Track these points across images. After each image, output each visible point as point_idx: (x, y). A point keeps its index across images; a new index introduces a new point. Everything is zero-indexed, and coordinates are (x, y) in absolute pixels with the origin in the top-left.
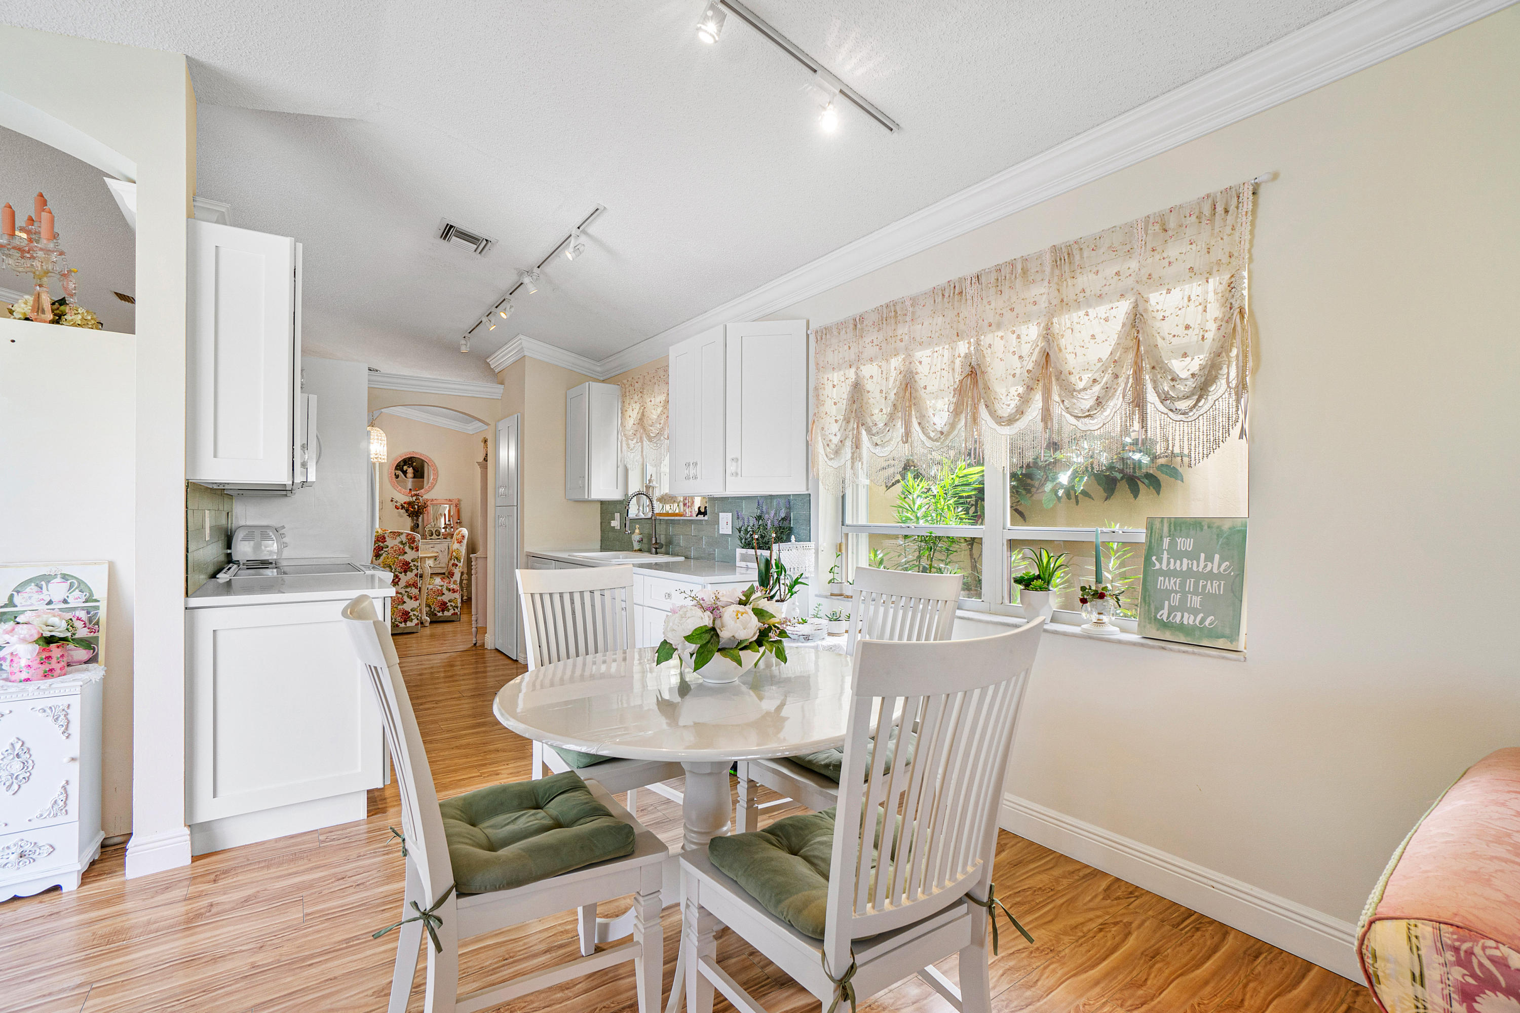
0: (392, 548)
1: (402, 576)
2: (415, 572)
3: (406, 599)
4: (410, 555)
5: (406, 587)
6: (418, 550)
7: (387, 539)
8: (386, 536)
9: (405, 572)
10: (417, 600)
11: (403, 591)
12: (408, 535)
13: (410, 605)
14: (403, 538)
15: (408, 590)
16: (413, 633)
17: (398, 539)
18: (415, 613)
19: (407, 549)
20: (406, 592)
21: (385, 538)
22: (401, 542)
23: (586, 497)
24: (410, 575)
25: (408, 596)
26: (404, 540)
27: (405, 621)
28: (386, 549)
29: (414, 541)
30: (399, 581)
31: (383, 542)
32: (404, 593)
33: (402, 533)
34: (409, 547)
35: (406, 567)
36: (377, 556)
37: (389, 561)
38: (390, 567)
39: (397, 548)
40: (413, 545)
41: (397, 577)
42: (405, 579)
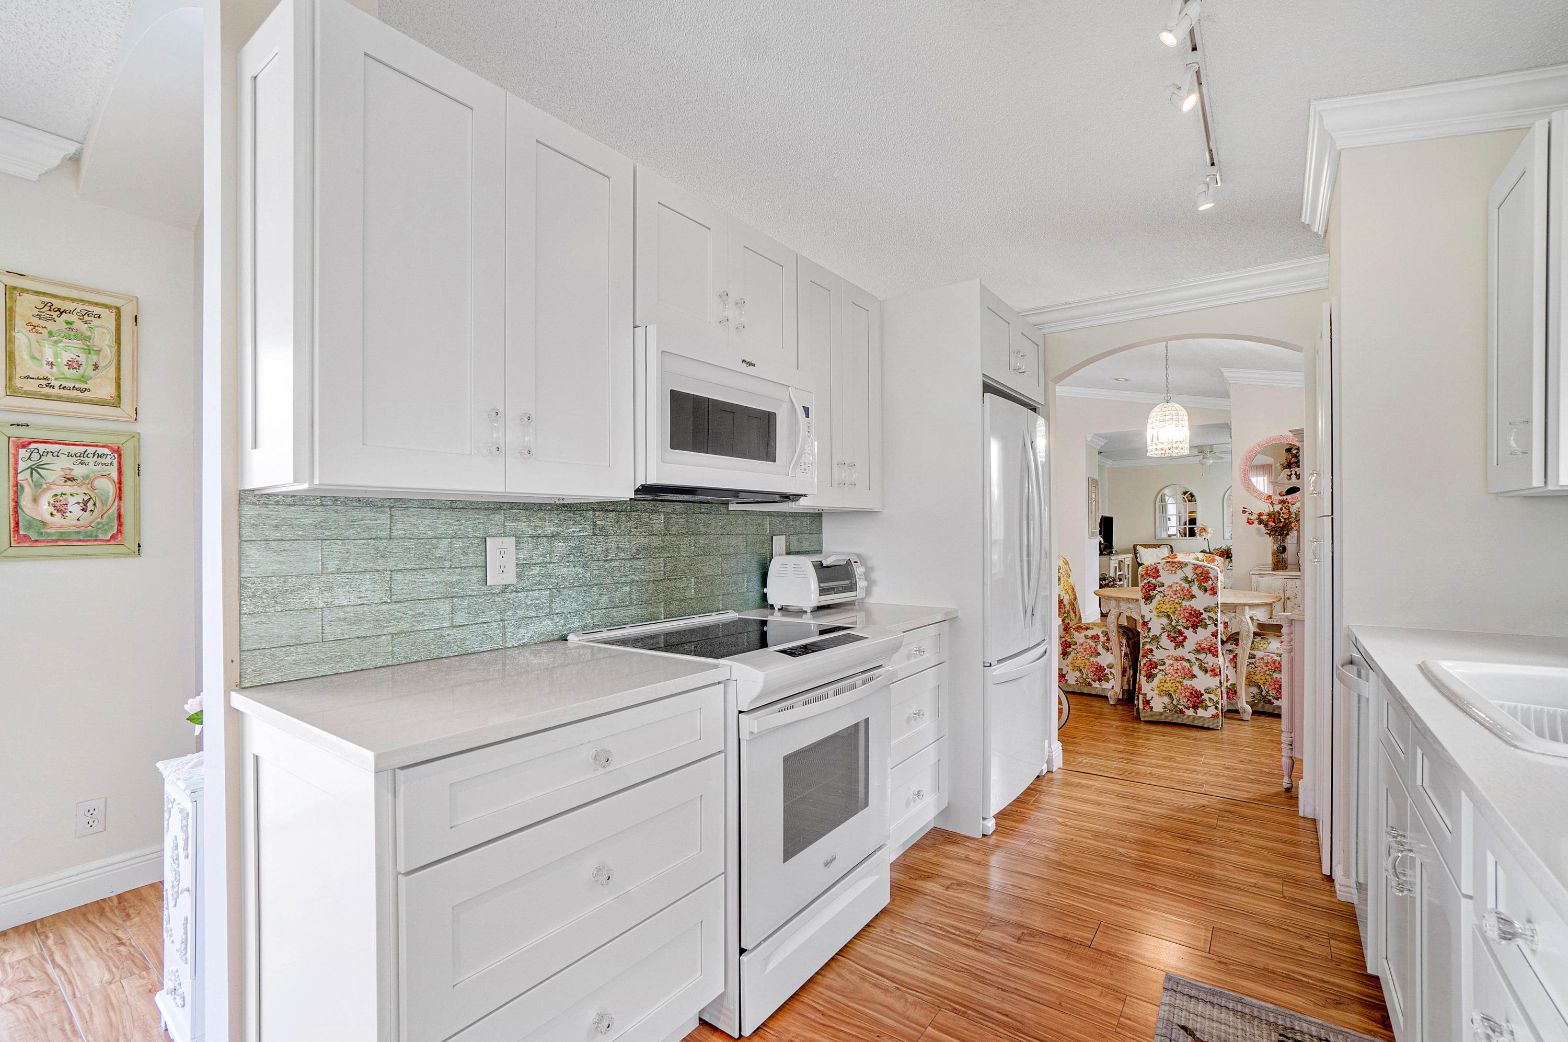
0: (1171, 586)
1: (1189, 633)
2: (1211, 628)
3: (1196, 670)
4: (1201, 601)
5: (1199, 651)
6: (1215, 593)
7: (1161, 572)
8: (1160, 567)
9: (1195, 627)
10: (1216, 675)
11: (1192, 657)
12: (1196, 567)
13: (1202, 682)
14: (1189, 572)
15: (1202, 656)
16: (1209, 729)
17: (1180, 574)
18: (1212, 696)
19: (1195, 590)
20: (1197, 659)
21: (1158, 571)
22: (1186, 579)
23: (1537, 481)
24: (1203, 635)
25: (1200, 667)
26: (1191, 576)
27: (1195, 707)
28: (1161, 589)
29: (1207, 579)
30: (1184, 640)
31: (1154, 577)
32: (1193, 660)
33: (1186, 565)
34: (1200, 587)
35: (1196, 620)
36: (1148, 598)
37: (1166, 608)
38: (1169, 617)
39: (1179, 588)
40: (1205, 584)
41: (1181, 633)
42: (1194, 638)
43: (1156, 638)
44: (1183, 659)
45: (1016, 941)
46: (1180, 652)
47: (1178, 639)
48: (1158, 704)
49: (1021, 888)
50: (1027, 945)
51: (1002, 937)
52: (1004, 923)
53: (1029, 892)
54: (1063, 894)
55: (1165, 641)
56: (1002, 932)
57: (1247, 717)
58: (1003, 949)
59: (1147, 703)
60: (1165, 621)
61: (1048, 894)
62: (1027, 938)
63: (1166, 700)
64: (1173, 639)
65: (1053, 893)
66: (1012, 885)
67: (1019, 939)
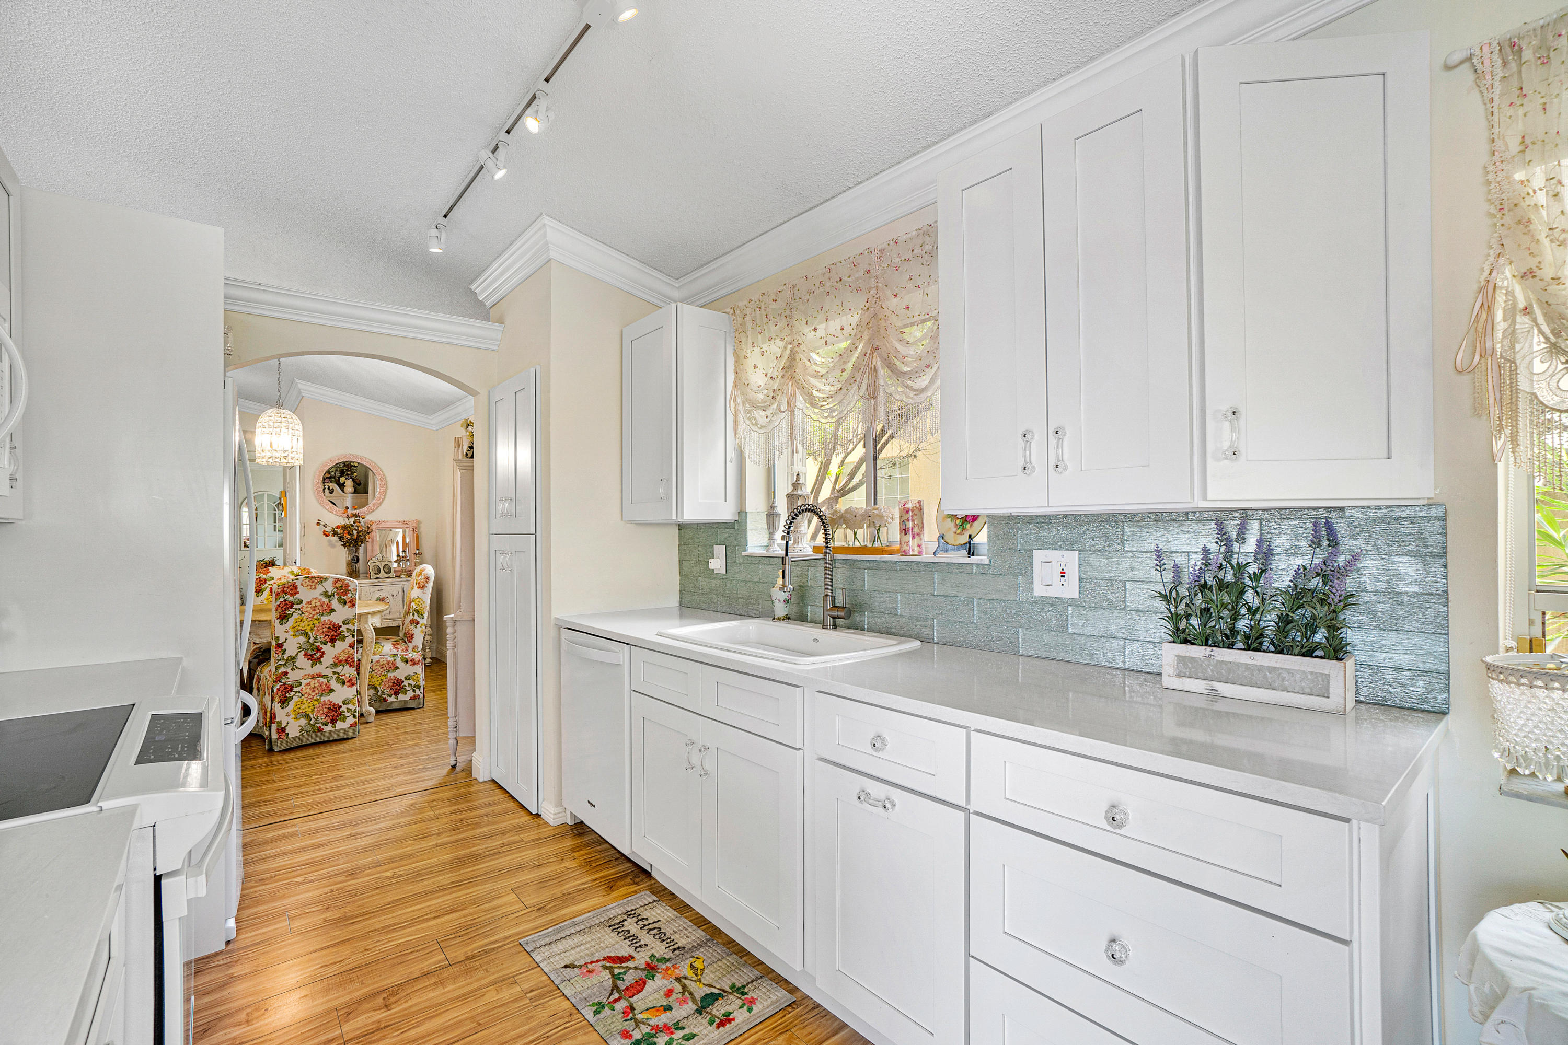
0: (310, 603)
1: (327, 648)
2: (351, 639)
3: (334, 684)
4: (340, 614)
5: (335, 665)
6: (354, 605)
7: (300, 588)
8: (298, 583)
9: (333, 641)
10: (353, 685)
11: (329, 672)
12: (338, 580)
13: (341, 694)
14: (329, 587)
15: (339, 669)
16: (347, 739)
17: (320, 589)
18: (350, 706)
19: (335, 604)
20: (334, 673)
21: (296, 588)
22: (326, 594)
23: (674, 517)
24: (341, 647)
25: (338, 680)
26: (331, 590)
27: (333, 721)
28: (299, 606)
29: (347, 591)
30: (322, 656)
31: (291, 595)
32: (330, 675)
33: (326, 579)
34: (339, 601)
35: (334, 634)
36: (283, 618)
37: (304, 625)
38: (306, 634)
39: (318, 604)
40: (345, 597)
41: (318, 649)
42: (331, 652)
43: (292, 659)
44: (319, 675)
45: (385, 1010)
46: (318, 669)
47: (315, 656)
48: (293, 731)
49: (335, 963)
50: (399, 1005)
51: (369, 1018)
52: (356, 1005)
53: (346, 962)
54: (380, 941)
55: (302, 661)
56: (363, 1013)
57: (371, 719)
58: (382, 1026)
59: (282, 730)
60: (302, 639)
61: (366, 950)
62: (392, 999)
63: (303, 722)
64: (310, 657)
65: (370, 947)
66: (322, 967)
67: (386, 1006)
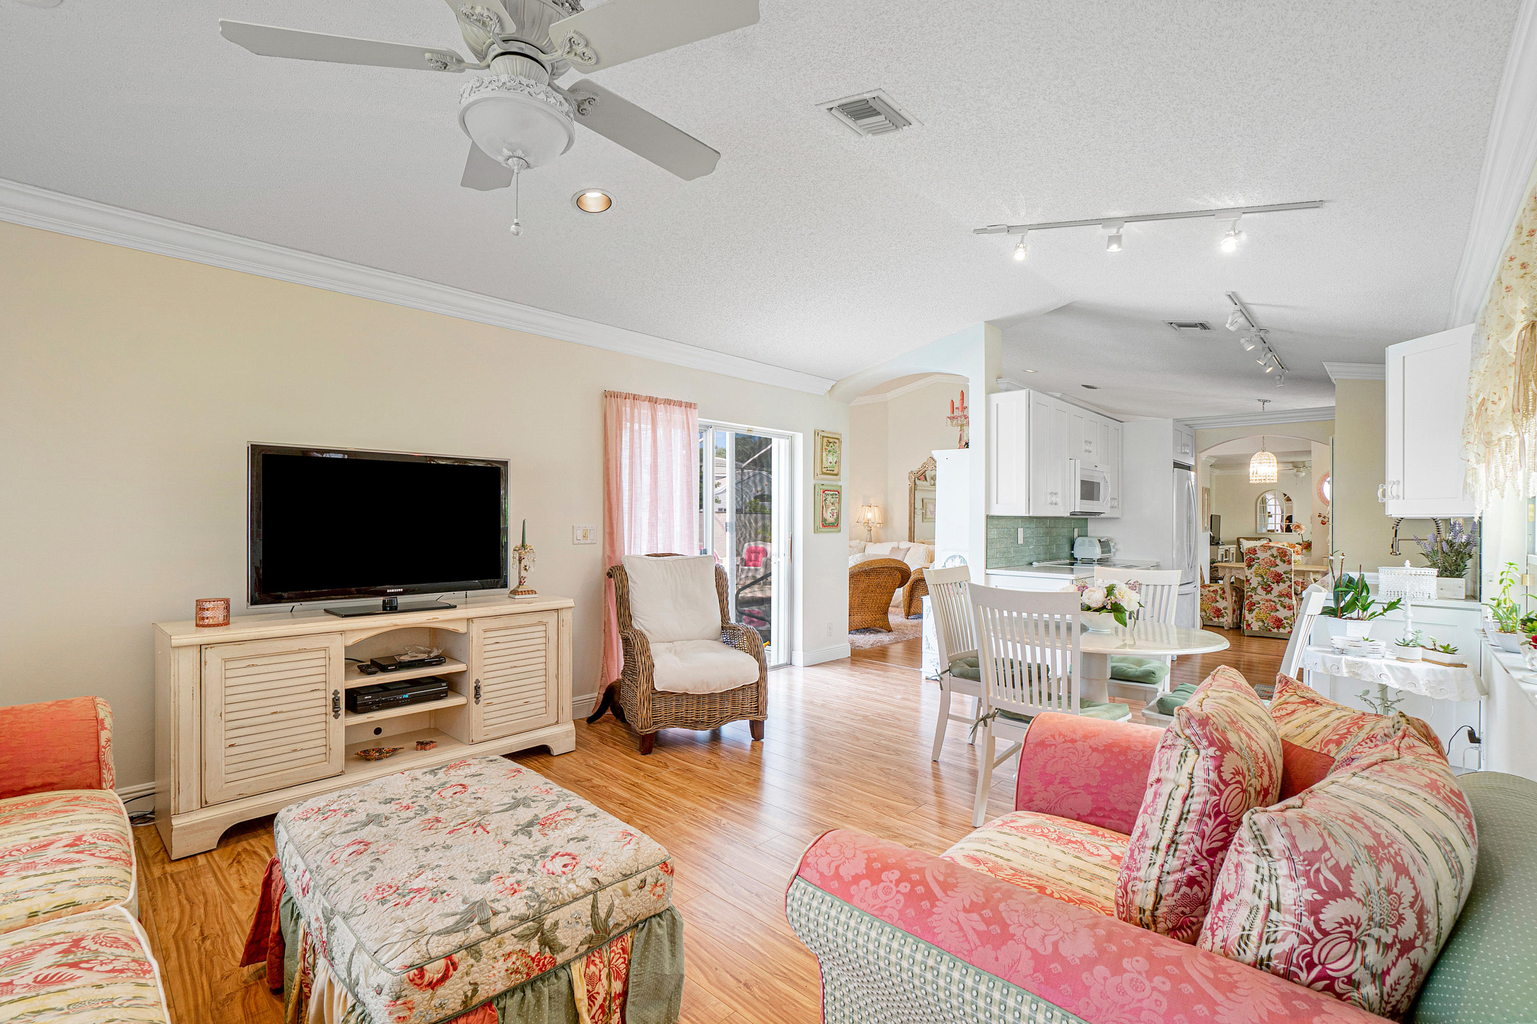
0: (1263, 560)
1: (1274, 586)
2: (1288, 583)
3: (1279, 607)
4: (1281, 568)
5: (1280, 596)
6: (1290, 564)
7: (1258, 551)
9: (1278, 582)
10: (1290, 610)
11: (1276, 600)
12: (1279, 549)
13: (1282, 614)
14: (1274, 551)
15: (1282, 599)
17: (1269, 553)
18: (1288, 621)
19: (1278, 561)
20: (1279, 601)
21: (1256, 550)
22: (1272, 555)
24: (1283, 586)
25: (1281, 605)
26: (1275, 554)
27: (1278, 628)
28: (1257, 562)
29: (1285, 555)
30: (1271, 590)
31: (1253, 554)
33: (1272, 547)
34: (1281, 560)
35: (1278, 578)
36: (1250, 566)
37: (1260, 571)
38: (1262, 577)
39: (1268, 561)
40: (1284, 558)
41: (1270, 586)
42: (1277, 589)
43: (1255, 589)
44: (1271, 600)
46: (1269, 597)
47: (1268, 589)
48: (1256, 626)
55: (1260, 591)
59: (1248, 625)
60: (1260, 579)
63: (1261, 624)
64: (1265, 589)
